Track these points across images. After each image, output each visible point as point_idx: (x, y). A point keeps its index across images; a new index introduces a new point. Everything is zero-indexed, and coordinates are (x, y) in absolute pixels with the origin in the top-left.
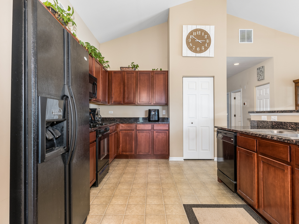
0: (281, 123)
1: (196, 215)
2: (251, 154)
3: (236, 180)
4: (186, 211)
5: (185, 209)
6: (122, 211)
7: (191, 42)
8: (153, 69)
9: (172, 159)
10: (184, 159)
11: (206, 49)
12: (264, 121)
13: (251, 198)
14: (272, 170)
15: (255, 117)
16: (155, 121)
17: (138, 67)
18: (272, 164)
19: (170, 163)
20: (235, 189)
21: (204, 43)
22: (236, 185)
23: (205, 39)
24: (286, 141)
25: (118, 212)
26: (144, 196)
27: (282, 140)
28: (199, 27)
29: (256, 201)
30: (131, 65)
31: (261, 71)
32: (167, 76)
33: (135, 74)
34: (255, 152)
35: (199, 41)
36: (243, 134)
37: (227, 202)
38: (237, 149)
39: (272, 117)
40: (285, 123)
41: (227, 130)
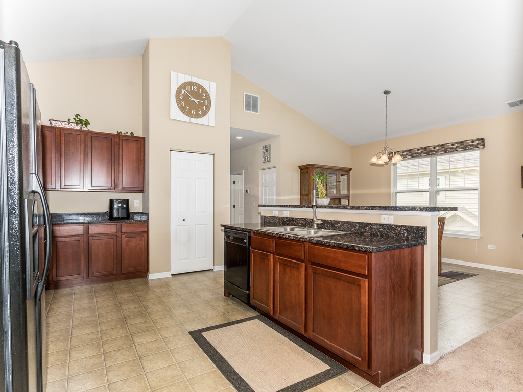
0: (292, 219)
1: (208, 339)
2: (267, 256)
3: (249, 289)
4: (195, 339)
5: (193, 337)
6: (99, 364)
7: (183, 99)
8: (118, 132)
9: (152, 276)
10: (172, 275)
11: (205, 113)
12: (275, 217)
13: (267, 305)
14: (288, 270)
15: (265, 212)
16: (123, 219)
17: (88, 126)
18: (288, 264)
19: (150, 283)
20: (247, 301)
21: (202, 105)
22: (249, 294)
23: (203, 100)
24: (301, 240)
25: (91, 366)
26: (126, 337)
27: (298, 239)
28: (194, 80)
29: (272, 306)
30: (74, 119)
31: (267, 150)
32: (142, 146)
33: (82, 135)
34: (271, 253)
35: (195, 100)
36: (259, 233)
37: (240, 317)
38: (251, 252)
39: (284, 212)
40: (296, 218)
41: (238, 229)
